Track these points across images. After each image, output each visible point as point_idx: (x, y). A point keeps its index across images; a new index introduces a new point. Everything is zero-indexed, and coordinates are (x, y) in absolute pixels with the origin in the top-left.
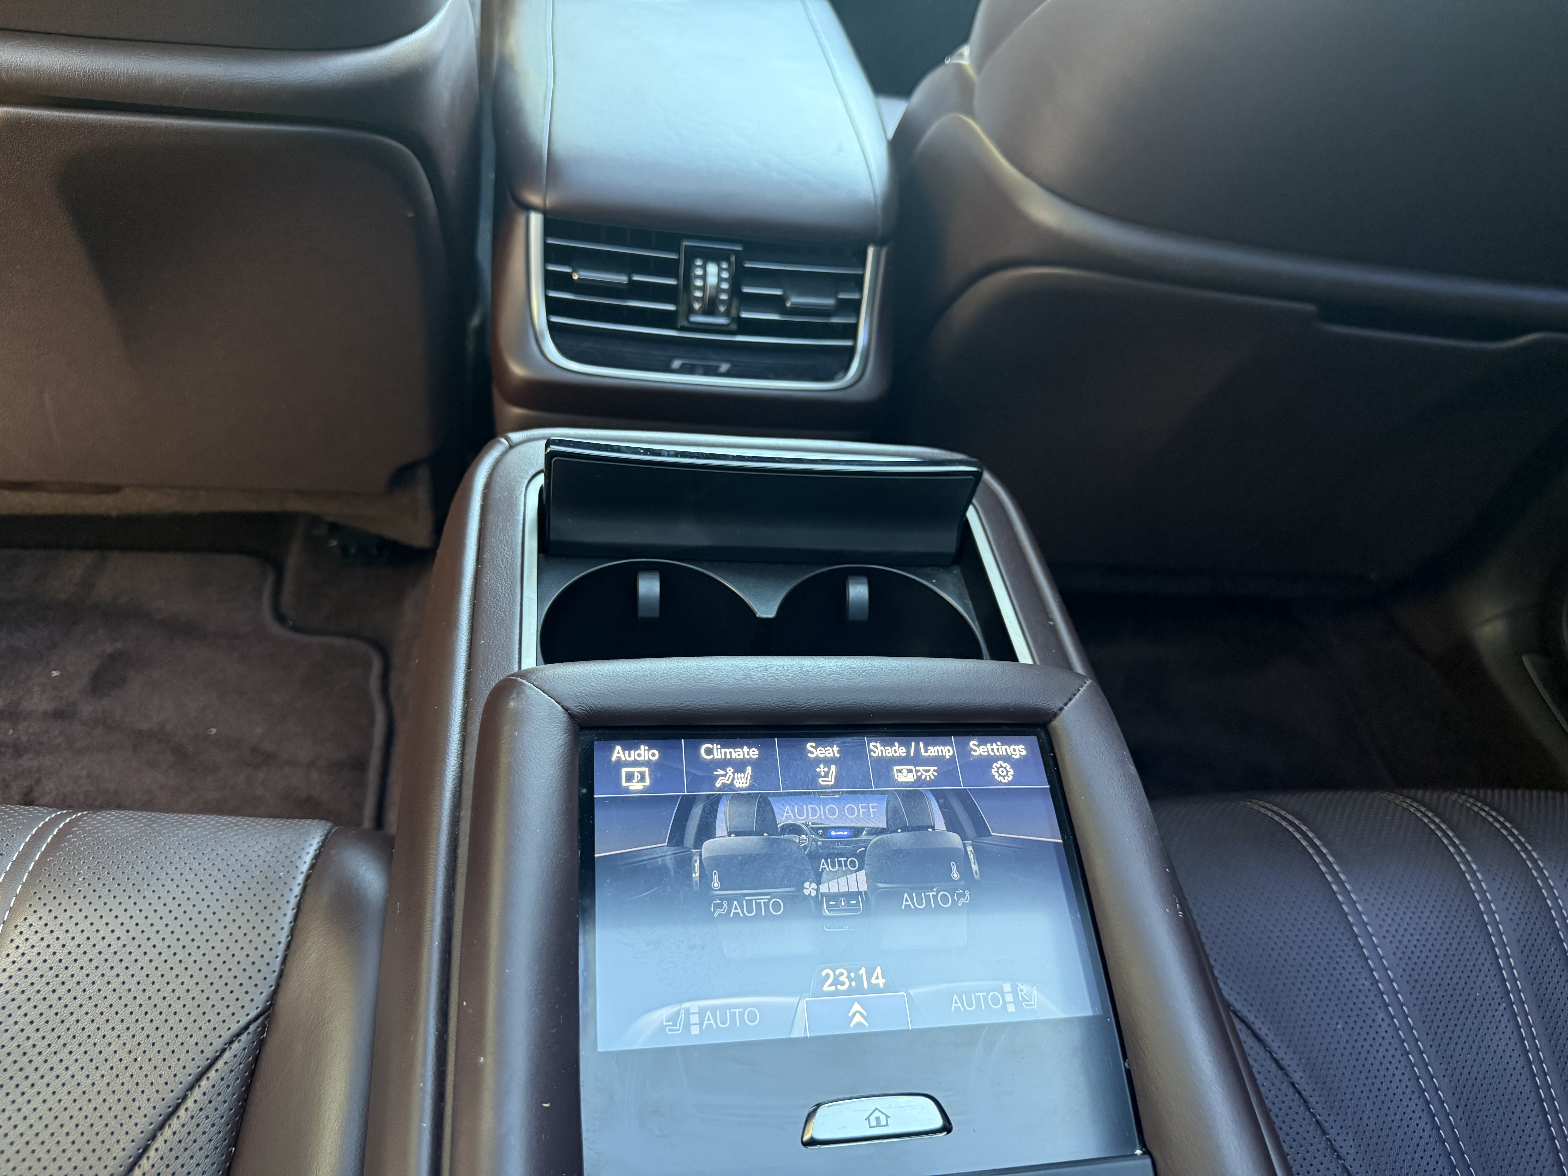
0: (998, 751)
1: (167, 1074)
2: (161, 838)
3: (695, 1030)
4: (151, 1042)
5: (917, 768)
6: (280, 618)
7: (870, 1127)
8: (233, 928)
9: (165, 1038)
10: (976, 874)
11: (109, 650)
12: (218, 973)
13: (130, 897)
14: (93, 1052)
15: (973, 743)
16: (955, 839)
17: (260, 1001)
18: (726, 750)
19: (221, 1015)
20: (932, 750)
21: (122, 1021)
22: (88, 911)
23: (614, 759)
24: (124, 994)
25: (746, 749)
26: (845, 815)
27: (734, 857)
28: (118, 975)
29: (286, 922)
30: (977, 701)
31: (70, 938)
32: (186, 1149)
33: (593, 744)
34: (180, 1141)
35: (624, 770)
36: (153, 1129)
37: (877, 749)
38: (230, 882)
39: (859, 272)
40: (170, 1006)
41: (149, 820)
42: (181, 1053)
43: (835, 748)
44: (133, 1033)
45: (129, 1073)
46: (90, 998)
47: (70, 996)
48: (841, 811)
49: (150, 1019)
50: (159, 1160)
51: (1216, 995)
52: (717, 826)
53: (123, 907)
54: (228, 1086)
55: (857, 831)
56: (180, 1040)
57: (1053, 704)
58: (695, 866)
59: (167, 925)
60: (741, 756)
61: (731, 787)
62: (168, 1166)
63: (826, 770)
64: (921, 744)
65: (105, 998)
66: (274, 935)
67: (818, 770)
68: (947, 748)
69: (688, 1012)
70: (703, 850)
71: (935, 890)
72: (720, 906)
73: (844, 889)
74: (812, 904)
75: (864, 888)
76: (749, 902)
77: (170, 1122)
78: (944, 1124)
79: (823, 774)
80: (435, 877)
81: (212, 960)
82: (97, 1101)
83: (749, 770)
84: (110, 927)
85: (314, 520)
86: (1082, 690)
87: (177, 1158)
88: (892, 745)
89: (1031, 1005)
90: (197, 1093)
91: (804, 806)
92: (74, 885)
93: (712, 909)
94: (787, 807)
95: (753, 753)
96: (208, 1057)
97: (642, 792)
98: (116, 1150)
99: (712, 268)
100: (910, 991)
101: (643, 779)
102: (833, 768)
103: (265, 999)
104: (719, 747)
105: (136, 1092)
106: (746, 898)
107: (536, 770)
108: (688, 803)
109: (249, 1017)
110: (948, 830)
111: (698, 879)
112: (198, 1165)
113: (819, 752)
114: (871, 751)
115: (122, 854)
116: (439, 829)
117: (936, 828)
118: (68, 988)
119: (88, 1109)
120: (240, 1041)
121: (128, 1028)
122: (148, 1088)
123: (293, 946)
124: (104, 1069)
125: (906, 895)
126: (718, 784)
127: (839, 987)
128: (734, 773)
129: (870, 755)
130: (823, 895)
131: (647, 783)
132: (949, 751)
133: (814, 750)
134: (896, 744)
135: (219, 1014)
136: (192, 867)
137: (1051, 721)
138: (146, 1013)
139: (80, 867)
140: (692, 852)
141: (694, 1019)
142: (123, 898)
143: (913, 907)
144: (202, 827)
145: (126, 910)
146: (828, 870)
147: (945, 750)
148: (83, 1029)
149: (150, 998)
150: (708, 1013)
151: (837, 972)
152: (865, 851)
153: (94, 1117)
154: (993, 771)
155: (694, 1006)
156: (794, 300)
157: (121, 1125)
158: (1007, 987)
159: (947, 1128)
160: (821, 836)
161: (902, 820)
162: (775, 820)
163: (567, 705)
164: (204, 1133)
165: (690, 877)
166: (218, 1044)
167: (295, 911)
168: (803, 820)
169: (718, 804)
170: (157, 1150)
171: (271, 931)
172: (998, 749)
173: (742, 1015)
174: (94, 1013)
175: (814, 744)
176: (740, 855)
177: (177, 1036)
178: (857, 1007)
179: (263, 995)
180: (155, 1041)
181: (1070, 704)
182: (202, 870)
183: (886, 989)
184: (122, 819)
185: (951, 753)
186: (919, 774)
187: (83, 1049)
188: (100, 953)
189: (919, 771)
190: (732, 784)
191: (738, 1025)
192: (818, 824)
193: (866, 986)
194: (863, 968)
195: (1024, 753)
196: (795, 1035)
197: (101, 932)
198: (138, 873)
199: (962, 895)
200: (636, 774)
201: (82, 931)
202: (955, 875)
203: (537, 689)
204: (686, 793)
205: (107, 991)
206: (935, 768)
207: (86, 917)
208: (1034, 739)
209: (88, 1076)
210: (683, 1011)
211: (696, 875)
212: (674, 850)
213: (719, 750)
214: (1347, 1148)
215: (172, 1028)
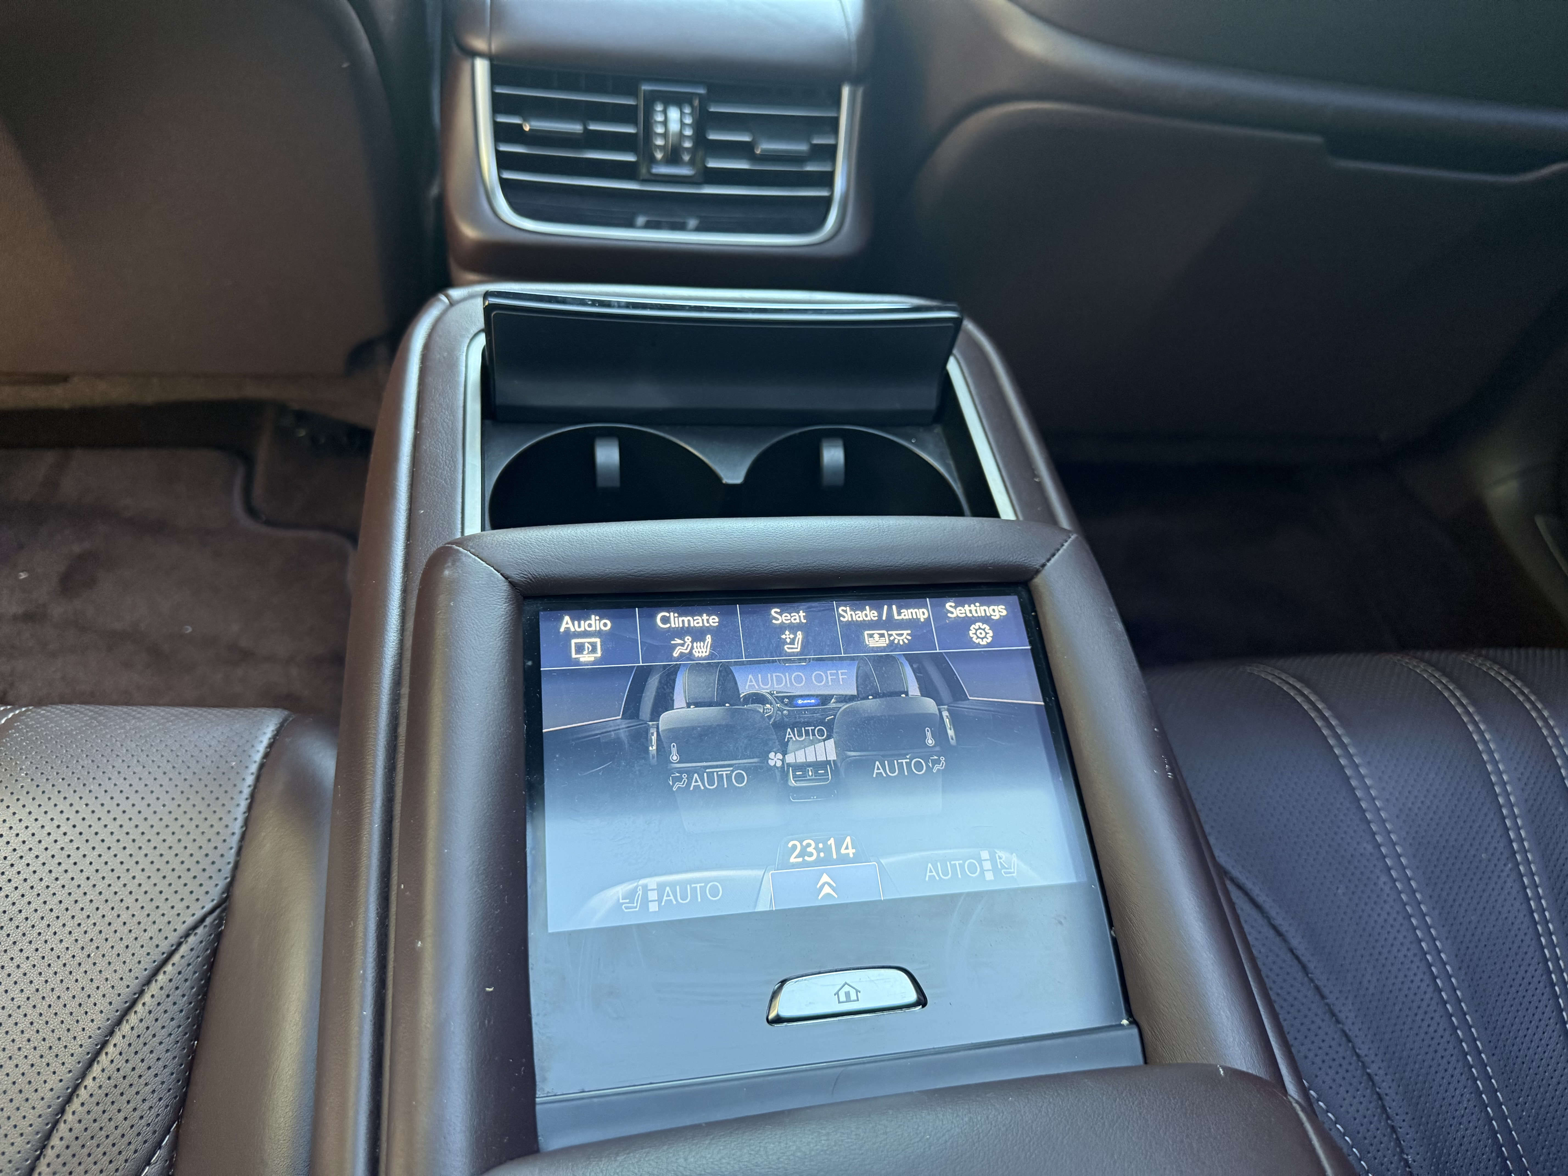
0: (977, 613)
1: (122, 970)
2: (107, 731)
3: (653, 907)
4: (104, 937)
5: (890, 632)
6: (251, 511)
7: (839, 1002)
8: (184, 820)
9: (118, 933)
10: (952, 739)
11: (77, 549)
12: (170, 867)
13: (75, 791)
14: (45, 950)
15: (949, 605)
16: (930, 705)
17: (216, 894)
18: (684, 618)
19: (175, 909)
20: (906, 613)
21: (73, 917)
22: (32, 807)
23: (562, 630)
24: (73, 890)
25: (705, 617)
26: (812, 682)
27: (694, 728)
28: (66, 871)
29: (240, 812)
30: (952, 560)
31: (14, 835)
32: (145, 1044)
33: (538, 615)
34: (139, 1036)
35: (573, 641)
36: (109, 1025)
37: (847, 613)
38: (180, 773)
39: (832, 114)
40: (122, 901)
41: (96, 713)
42: (135, 947)
43: (802, 614)
44: (85, 929)
45: (82, 969)
46: (38, 895)
47: (17, 893)
48: (809, 679)
49: (101, 914)
50: (118, 1056)
51: (1208, 860)
52: (675, 698)
53: (68, 802)
54: (186, 980)
55: (824, 699)
56: (133, 935)
57: (1035, 561)
58: (651, 739)
59: (115, 819)
60: (701, 624)
61: (690, 656)
62: (127, 1061)
63: (792, 636)
64: (894, 607)
65: (54, 894)
66: (227, 826)
67: (783, 637)
68: (921, 610)
69: (645, 888)
70: (660, 722)
71: (908, 757)
72: (679, 779)
73: (811, 759)
74: (778, 774)
75: (832, 757)
76: (711, 775)
77: (127, 1017)
78: (918, 997)
79: (788, 641)
80: (375, 757)
81: (163, 853)
82: (51, 999)
83: (709, 638)
84: (56, 823)
85: (282, 409)
86: (1066, 544)
87: (136, 1053)
88: (863, 609)
89: (1010, 873)
90: (154, 988)
91: (769, 675)
92: (16, 781)
93: (671, 783)
94: (750, 676)
95: (714, 621)
96: (164, 950)
97: (594, 663)
98: (74, 1047)
99: (674, 114)
100: (882, 861)
101: (594, 650)
102: (800, 635)
103: (220, 892)
104: (676, 615)
105: (90, 989)
106: (707, 770)
107: (474, 641)
108: (642, 675)
109: (205, 910)
110: (922, 695)
111: (655, 752)
112: (158, 1059)
113: (784, 618)
114: (840, 615)
115: (66, 747)
116: (378, 707)
117: (910, 693)
118: (15, 885)
119: (42, 1007)
120: (196, 934)
121: (79, 925)
122: (104, 984)
123: (247, 836)
124: (57, 966)
125: (877, 763)
126: (676, 654)
127: (806, 858)
128: (692, 642)
129: (839, 619)
130: (789, 765)
131: (599, 654)
132: (924, 613)
133: (779, 616)
134: (867, 607)
135: (173, 907)
136: (140, 760)
137: (1032, 578)
138: (97, 909)
139: (22, 762)
140: (649, 725)
141: (653, 895)
142: (69, 793)
143: (885, 775)
144: (151, 718)
145: (71, 805)
146: (794, 739)
147: (921, 613)
148: (33, 926)
149: (100, 893)
150: (668, 888)
151: (804, 843)
152: (834, 719)
153: (48, 1015)
154: (971, 633)
155: (652, 882)
156: (765, 146)
157: (78, 1021)
158: (985, 855)
159: (922, 1001)
160: (786, 705)
161: (873, 686)
162: (738, 689)
163: (508, 573)
164: (163, 1027)
165: (647, 751)
166: (174, 938)
167: (249, 801)
168: (767, 689)
169: (676, 674)
170: (115, 1045)
171: (224, 822)
172: (976, 610)
173: (703, 889)
174: (43, 910)
175: (778, 610)
176: (699, 727)
177: (130, 931)
178: (825, 878)
179: (219, 887)
180: (108, 936)
181: (1053, 560)
182: (151, 762)
183: (856, 859)
184: (67, 713)
185: (926, 616)
186: (892, 638)
187: (34, 946)
188: (46, 849)
189: (891, 635)
190: (691, 652)
191: (699, 900)
192: (783, 692)
193: (835, 856)
194: (832, 839)
195: (1004, 613)
196: (760, 908)
197: (46, 828)
198: (83, 767)
199: (938, 762)
200: (587, 645)
201: (27, 827)
202: (930, 741)
203: (474, 557)
204: (641, 664)
205: (55, 887)
206: (909, 632)
207: (30, 813)
208: (1014, 599)
209: (40, 974)
210: (640, 887)
211: (653, 748)
212: (629, 723)
213: (676, 619)
214: (1347, 1012)
215: (125, 923)
